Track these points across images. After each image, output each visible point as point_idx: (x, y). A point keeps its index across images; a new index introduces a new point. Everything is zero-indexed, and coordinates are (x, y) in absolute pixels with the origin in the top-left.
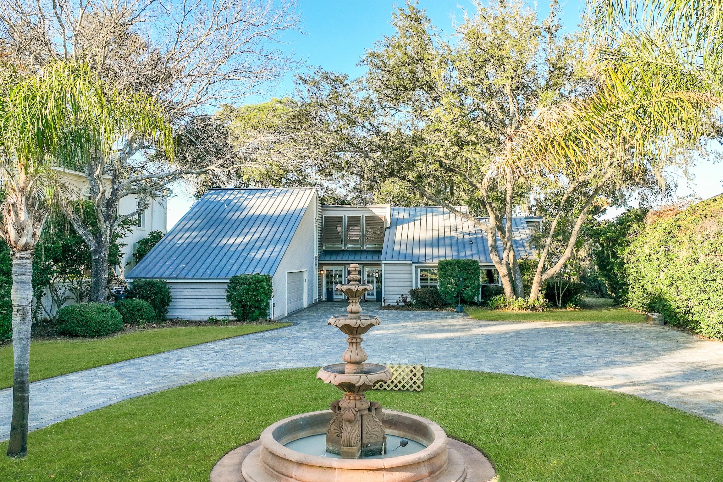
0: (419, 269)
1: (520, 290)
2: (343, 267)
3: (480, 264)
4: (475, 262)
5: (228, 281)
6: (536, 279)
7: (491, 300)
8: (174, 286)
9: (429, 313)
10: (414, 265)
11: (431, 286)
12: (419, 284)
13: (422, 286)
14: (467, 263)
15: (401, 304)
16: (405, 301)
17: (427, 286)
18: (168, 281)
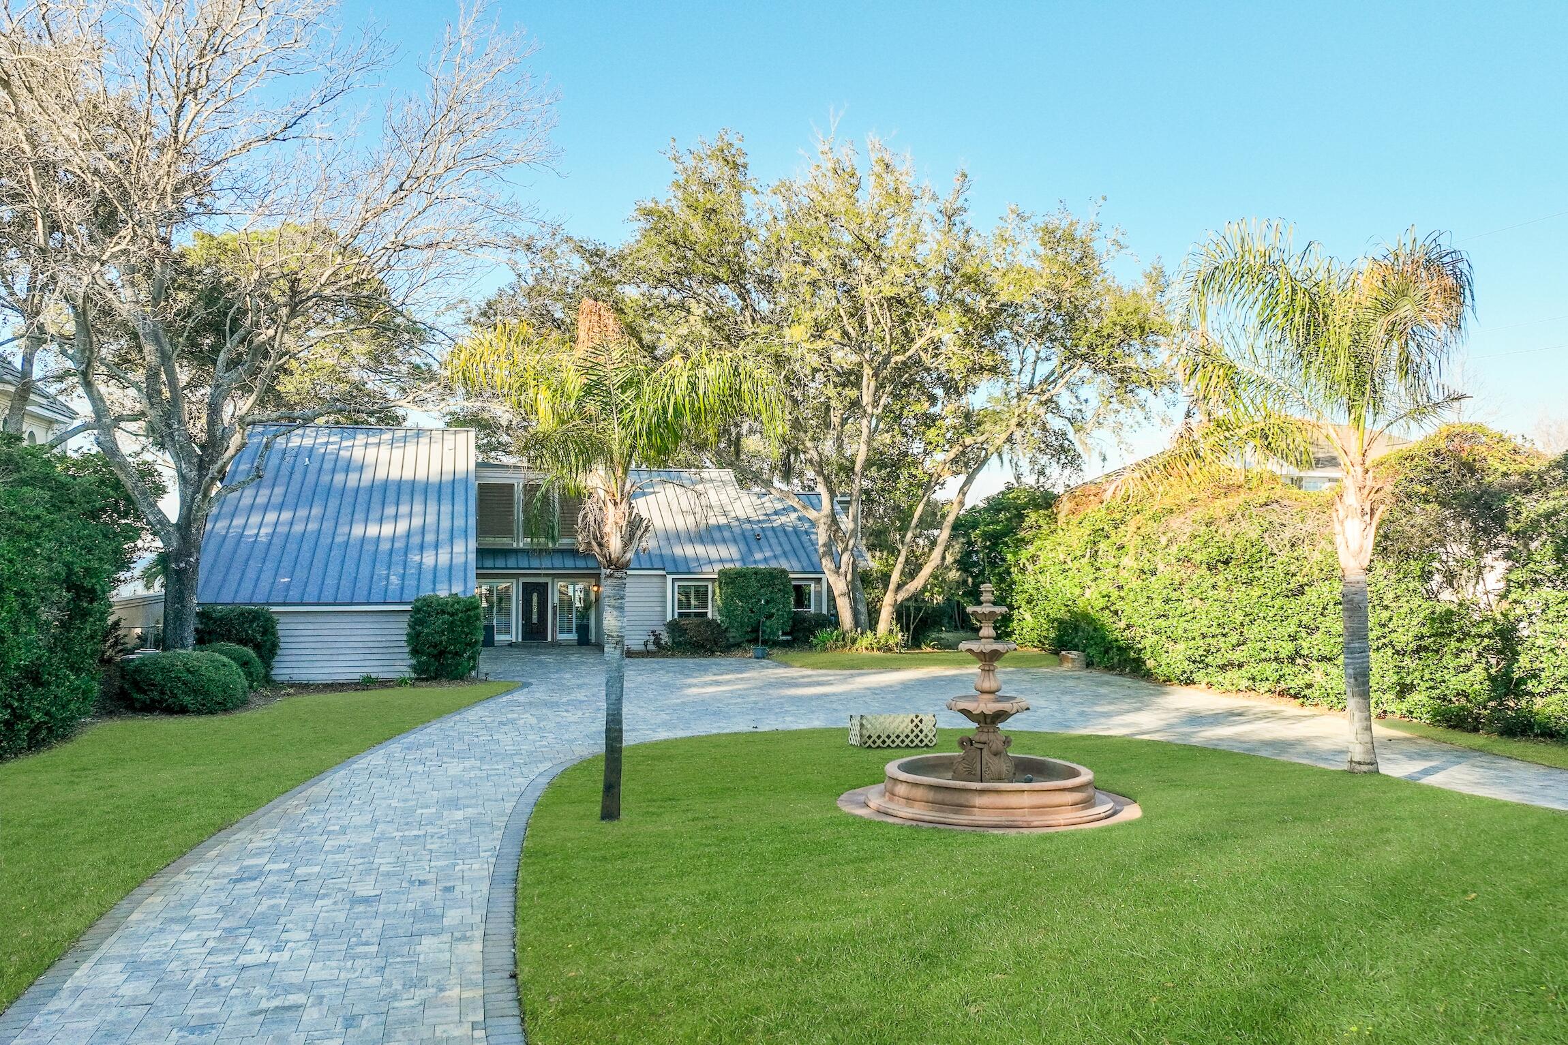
0: (677, 584)
1: (864, 618)
2: (514, 581)
3: (791, 576)
4: (784, 572)
5: (408, 608)
6: (888, 599)
7: (815, 637)
8: (282, 619)
9: (704, 661)
10: (670, 578)
11: (697, 615)
12: (677, 611)
13: (680, 615)
14: (771, 574)
15: (651, 647)
16: (657, 642)
17: (688, 615)
18: (274, 609)
